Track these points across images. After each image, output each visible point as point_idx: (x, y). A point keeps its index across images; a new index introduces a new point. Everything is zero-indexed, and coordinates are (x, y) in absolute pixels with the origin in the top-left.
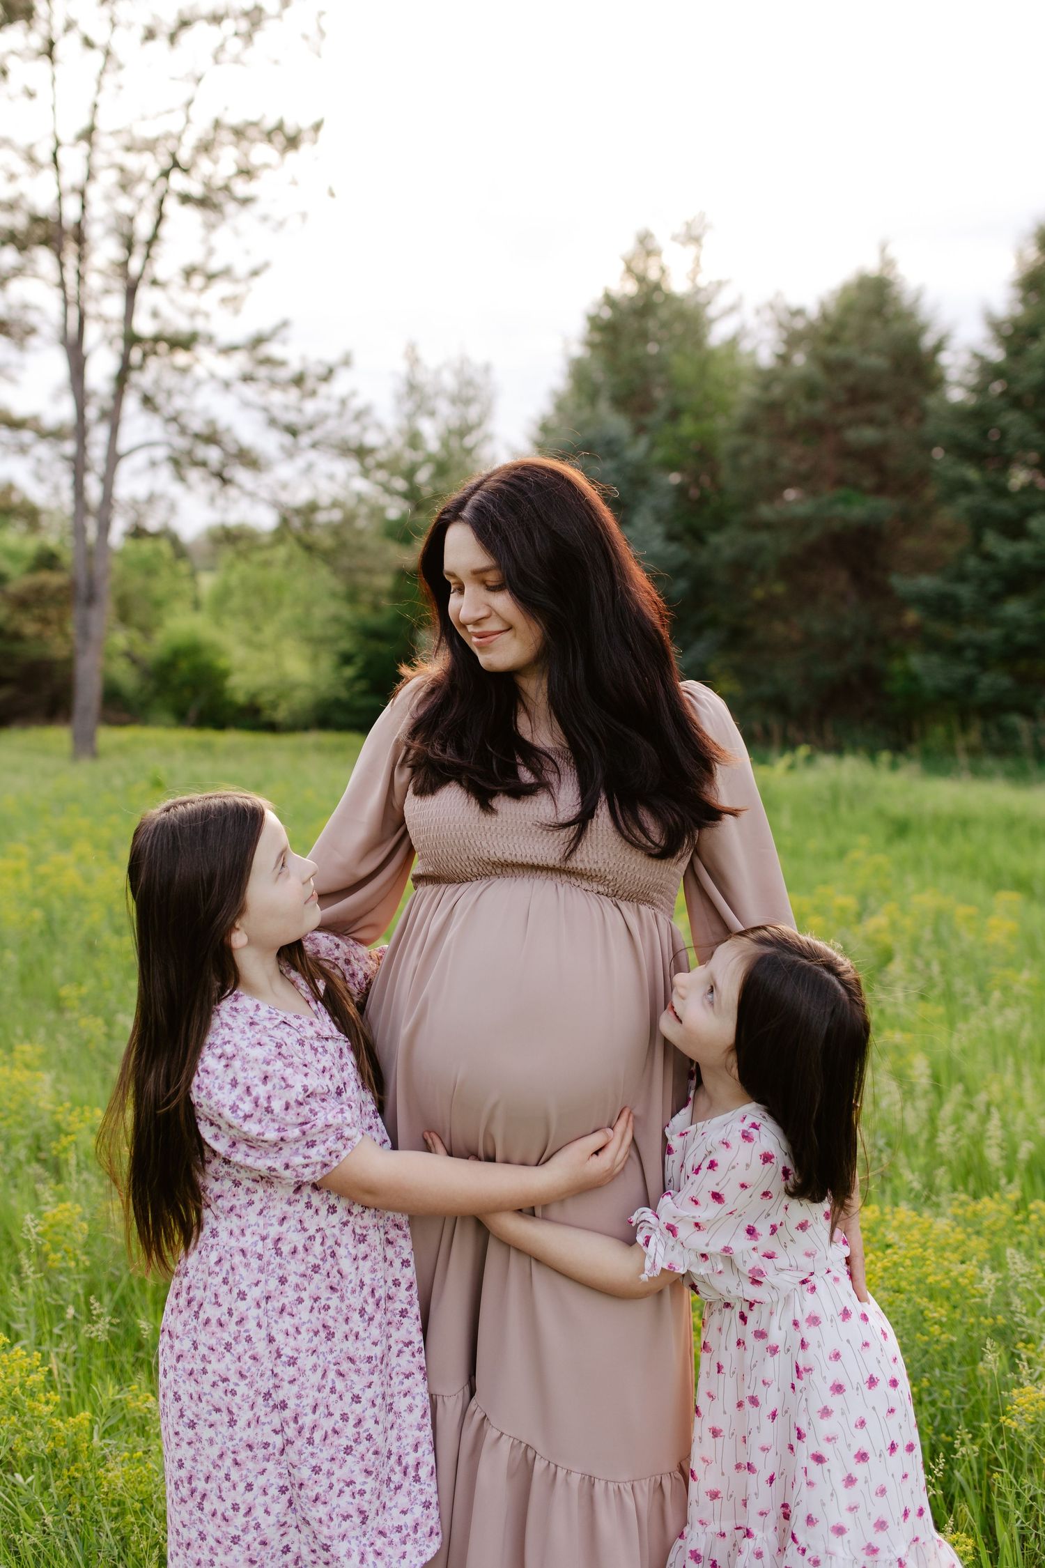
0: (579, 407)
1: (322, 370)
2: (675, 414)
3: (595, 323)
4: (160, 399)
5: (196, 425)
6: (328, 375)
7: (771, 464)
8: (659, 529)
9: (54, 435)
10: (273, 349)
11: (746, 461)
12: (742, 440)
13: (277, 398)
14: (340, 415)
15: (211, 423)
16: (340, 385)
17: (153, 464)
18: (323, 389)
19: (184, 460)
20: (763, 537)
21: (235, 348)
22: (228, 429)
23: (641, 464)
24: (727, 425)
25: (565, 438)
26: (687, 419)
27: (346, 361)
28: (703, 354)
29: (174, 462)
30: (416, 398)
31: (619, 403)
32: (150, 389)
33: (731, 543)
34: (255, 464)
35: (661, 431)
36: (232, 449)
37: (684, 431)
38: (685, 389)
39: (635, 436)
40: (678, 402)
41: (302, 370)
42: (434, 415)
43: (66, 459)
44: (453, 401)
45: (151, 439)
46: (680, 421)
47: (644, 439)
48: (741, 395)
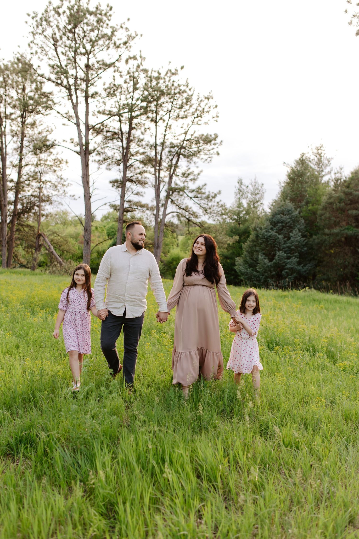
0: (281, 201)
1: (213, 195)
2: (307, 203)
3: (290, 176)
4: (176, 202)
5: (183, 207)
6: (214, 197)
7: (329, 218)
8: (300, 234)
9: (152, 209)
10: (203, 191)
11: (323, 217)
12: (323, 212)
13: (203, 201)
14: (217, 206)
15: (187, 207)
16: (217, 199)
17: (174, 216)
18: (213, 200)
19: (180, 216)
20: (327, 237)
21: (193, 191)
22: (191, 208)
23: (297, 217)
24: (320, 207)
25: (277, 209)
26: (311, 205)
27: (220, 193)
28: (317, 187)
29: (178, 216)
30: (241, 194)
31: (292, 200)
32: (174, 199)
33: (318, 238)
34: (196, 217)
35: (303, 208)
36: (191, 213)
37: (309, 208)
38: (311, 196)
39: (296, 209)
40: (309, 200)
41: (209, 195)
42: (246, 198)
43: (154, 215)
44: (252, 194)
45: (173, 211)
46: (309, 205)
47: (298, 210)
48: (324, 199)
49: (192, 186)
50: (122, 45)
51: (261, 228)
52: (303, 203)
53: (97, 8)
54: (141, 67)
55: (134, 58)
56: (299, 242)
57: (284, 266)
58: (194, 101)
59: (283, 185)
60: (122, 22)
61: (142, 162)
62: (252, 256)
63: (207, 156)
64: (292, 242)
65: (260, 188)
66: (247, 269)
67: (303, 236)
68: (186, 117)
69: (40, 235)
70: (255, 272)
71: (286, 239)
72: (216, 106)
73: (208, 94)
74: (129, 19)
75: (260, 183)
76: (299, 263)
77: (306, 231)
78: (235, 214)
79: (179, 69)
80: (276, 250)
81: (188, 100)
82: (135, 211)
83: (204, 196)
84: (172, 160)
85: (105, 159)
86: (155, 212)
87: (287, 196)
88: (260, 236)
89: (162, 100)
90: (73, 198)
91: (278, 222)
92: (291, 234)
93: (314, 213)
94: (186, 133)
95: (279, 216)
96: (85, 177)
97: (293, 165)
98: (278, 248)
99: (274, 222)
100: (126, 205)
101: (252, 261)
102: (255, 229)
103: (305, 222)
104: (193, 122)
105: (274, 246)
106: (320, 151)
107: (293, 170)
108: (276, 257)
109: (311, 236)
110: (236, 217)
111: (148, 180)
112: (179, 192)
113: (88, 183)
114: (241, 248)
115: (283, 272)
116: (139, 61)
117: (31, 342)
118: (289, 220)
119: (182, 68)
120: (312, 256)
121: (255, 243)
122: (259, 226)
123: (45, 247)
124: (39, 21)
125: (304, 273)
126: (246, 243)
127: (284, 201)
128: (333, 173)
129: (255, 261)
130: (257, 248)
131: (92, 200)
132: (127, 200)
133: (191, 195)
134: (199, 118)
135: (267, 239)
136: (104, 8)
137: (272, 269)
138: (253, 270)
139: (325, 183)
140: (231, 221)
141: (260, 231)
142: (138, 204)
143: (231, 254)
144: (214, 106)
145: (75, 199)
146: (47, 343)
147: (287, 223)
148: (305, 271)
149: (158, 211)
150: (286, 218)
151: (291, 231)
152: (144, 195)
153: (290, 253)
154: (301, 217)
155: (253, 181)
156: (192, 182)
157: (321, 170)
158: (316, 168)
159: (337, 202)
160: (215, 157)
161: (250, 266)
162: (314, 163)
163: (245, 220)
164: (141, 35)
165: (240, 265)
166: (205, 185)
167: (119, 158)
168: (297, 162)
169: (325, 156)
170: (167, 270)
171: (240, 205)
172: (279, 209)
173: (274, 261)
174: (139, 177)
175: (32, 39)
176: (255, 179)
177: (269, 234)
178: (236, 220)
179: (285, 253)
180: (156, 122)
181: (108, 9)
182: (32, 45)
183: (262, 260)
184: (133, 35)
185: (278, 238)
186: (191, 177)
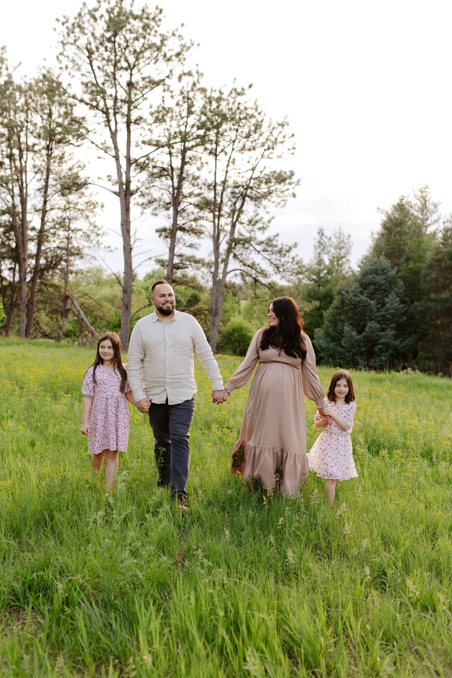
0: (374, 257)
1: (287, 248)
2: (408, 260)
3: (385, 226)
4: (239, 257)
5: (249, 263)
6: (288, 251)
7: (436, 280)
8: (398, 299)
9: (209, 265)
10: (274, 243)
11: (428, 278)
12: (428, 271)
13: (274, 256)
14: (292, 262)
15: (253, 264)
16: (293, 253)
17: (236, 275)
18: (287, 254)
19: (245, 274)
20: (433, 304)
21: (262, 243)
22: (258, 265)
23: (394, 277)
24: (424, 265)
25: (368, 267)
26: (412, 262)
27: (296, 245)
28: (420, 239)
29: (242, 274)
30: (322, 247)
31: (388, 256)
32: (237, 253)
33: (421, 305)
34: (265, 276)
35: (402, 266)
36: (259, 271)
37: (410, 266)
38: (412, 252)
39: (393, 267)
40: (410, 256)
41: (281, 248)
42: (328, 253)
43: (211, 273)
44: (336, 248)
45: (236, 268)
46: (409, 262)
47: (396, 268)
48: (429, 255)
49: (261, 236)
50: (174, 58)
51: (347, 292)
52: (402, 260)
53: (143, 11)
54: (198, 86)
55: (190, 74)
56: (397, 310)
57: (377, 340)
58: (264, 128)
59: (376, 236)
60: (174, 29)
61: (197, 206)
62: (335, 327)
63: (280, 199)
64: (388, 309)
65: (346, 240)
66: (328, 343)
67: (402, 302)
68: (254, 149)
69: (67, 297)
70: (339, 348)
71: (379, 306)
72: (293, 135)
73: (283, 120)
74: (183, 25)
75: (346, 234)
76: (396, 337)
77: (405, 296)
78: (313, 274)
79: (246, 88)
80: (366, 320)
81: (258, 126)
82: (187, 267)
83: (276, 249)
84: (235, 203)
85: (150, 202)
86: (213, 269)
87: (381, 251)
88: (347, 301)
89: (225, 126)
90: (109, 249)
91: (370, 284)
92: (386, 299)
93: (416, 273)
94: (253, 169)
95: (371, 276)
96: (125, 224)
97: (390, 211)
98: (370, 317)
99: (365, 284)
100: (176, 260)
101: (335, 334)
102: (340, 293)
103: (404, 285)
104: (263, 156)
105: (365, 315)
106: (424, 194)
107: (389, 218)
108: (367, 329)
109: (412, 301)
110: (315, 277)
111: (204, 229)
112: (244, 244)
113: (128, 231)
114: (321, 316)
115: (376, 348)
116: (195, 78)
117: (51, 438)
118: (384, 281)
119: (250, 86)
120: (413, 328)
121: (339, 311)
122: (346, 289)
123: (74, 312)
124: (70, 27)
125: (403, 350)
126: (328, 311)
127: (378, 257)
128: (441, 221)
129: (340, 334)
130: (343, 317)
131: (133, 253)
132: (178, 254)
133: (259, 248)
134: (271, 150)
135: (355, 305)
136: (151, 10)
137: (361, 344)
138: (336, 345)
139: (431, 234)
140: (308, 282)
141: (346, 295)
142: (191, 259)
143: (308, 323)
144: (290, 135)
145: (111, 251)
146: (72, 439)
147: (381, 286)
148: (404, 347)
149: (217, 268)
150: (379, 279)
151: (387, 296)
152: (199, 247)
153: (384, 324)
154: (400, 277)
155: (337, 231)
156: (261, 232)
157: (426, 217)
158: (418, 214)
159: (446, 259)
160: (290, 199)
161: (333, 339)
162: (417, 209)
163: (327, 281)
164: (199, 45)
165: (320, 338)
166: (278, 235)
167: (168, 201)
168: (395, 207)
169: (431, 201)
170: (227, 343)
171: (320, 262)
172: (371, 267)
173: (364, 333)
174: (194, 224)
175: (61, 50)
176: (340, 230)
177: (358, 299)
178: (316, 281)
179: (378, 323)
180: (216, 155)
181: (158, 11)
182: (61, 57)
183: (349, 332)
184: (188, 44)
185: (370, 304)
186: (259, 225)
